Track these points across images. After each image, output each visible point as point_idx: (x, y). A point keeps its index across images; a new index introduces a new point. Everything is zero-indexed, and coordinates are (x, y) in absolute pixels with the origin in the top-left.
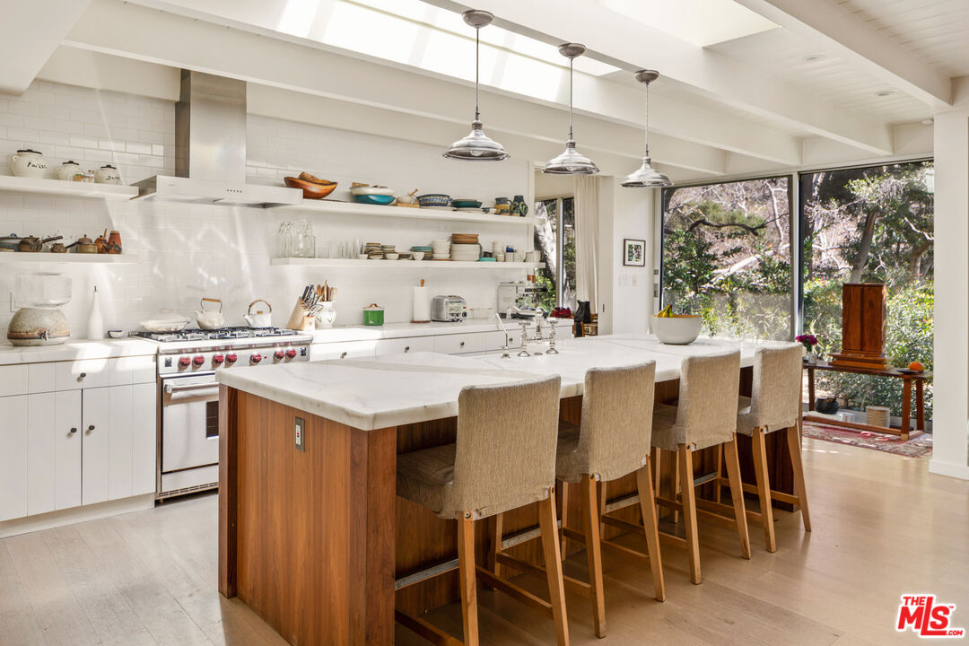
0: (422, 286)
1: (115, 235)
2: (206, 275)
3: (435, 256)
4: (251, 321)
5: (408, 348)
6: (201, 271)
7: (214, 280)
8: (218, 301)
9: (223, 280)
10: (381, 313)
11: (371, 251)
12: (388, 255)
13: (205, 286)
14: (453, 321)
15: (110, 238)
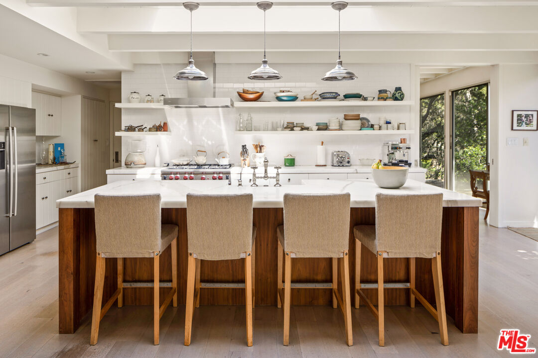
0: (322, 145)
1: (165, 124)
2: (206, 140)
3: (330, 128)
4: (218, 161)
5: (289, 180)
6: (204, 138)
7: (210, 143)
8: (205, 152)
9: (214, 142)
10: (294, 160)
11: (291, 127)
12: (295, 128)
13: (205, 145)
14: (339, 166)
15: (164, 125)
